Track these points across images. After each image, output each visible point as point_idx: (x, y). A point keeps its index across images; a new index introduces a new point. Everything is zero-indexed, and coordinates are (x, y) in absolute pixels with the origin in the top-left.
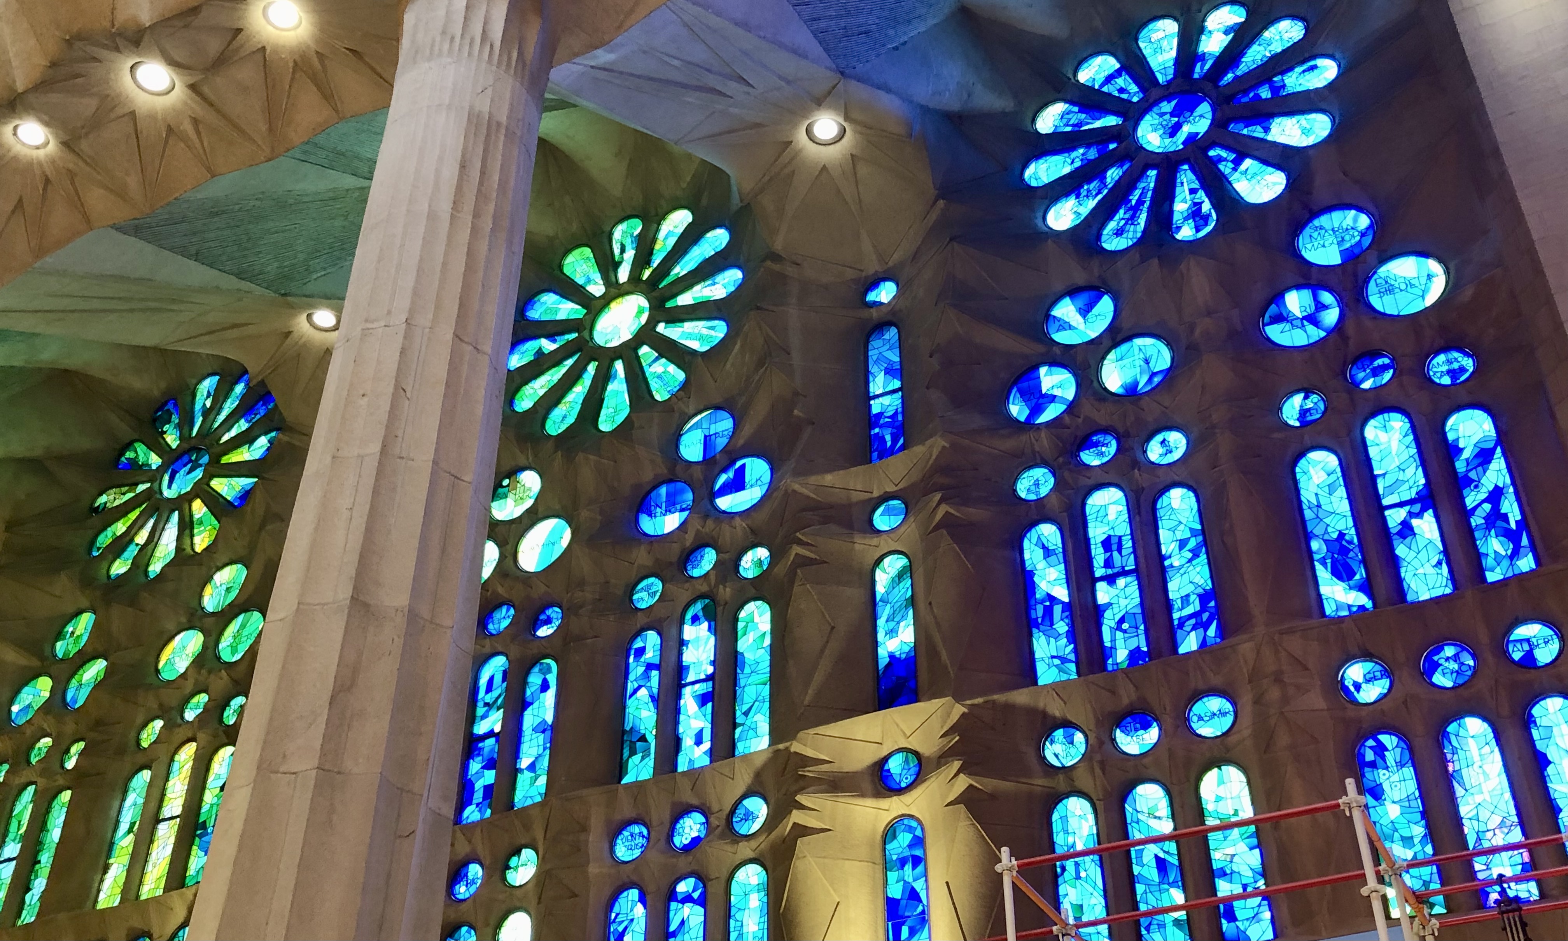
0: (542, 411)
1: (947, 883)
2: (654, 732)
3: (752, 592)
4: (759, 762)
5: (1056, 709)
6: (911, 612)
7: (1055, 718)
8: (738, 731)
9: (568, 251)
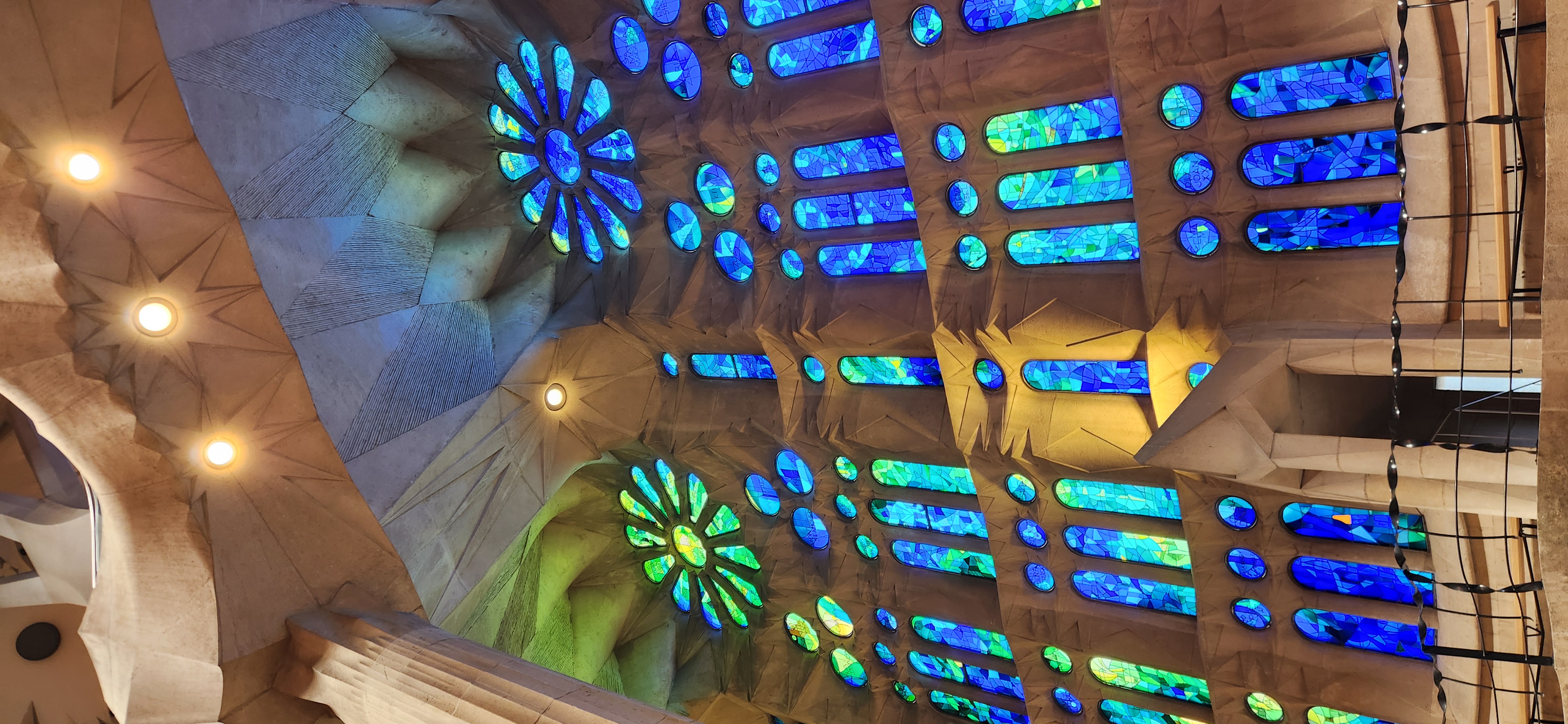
0: (747, 607)
1: (1067, 346)
2: (963, 552)
3: (865, 471)
4: (981, 479)
5: (945, 257)
6: (879, 358)
7: (951, 259)
8: (962, 491)
9: (647, 577)
